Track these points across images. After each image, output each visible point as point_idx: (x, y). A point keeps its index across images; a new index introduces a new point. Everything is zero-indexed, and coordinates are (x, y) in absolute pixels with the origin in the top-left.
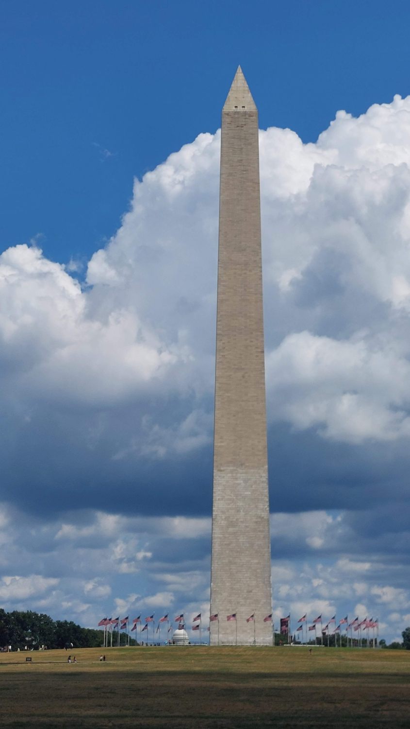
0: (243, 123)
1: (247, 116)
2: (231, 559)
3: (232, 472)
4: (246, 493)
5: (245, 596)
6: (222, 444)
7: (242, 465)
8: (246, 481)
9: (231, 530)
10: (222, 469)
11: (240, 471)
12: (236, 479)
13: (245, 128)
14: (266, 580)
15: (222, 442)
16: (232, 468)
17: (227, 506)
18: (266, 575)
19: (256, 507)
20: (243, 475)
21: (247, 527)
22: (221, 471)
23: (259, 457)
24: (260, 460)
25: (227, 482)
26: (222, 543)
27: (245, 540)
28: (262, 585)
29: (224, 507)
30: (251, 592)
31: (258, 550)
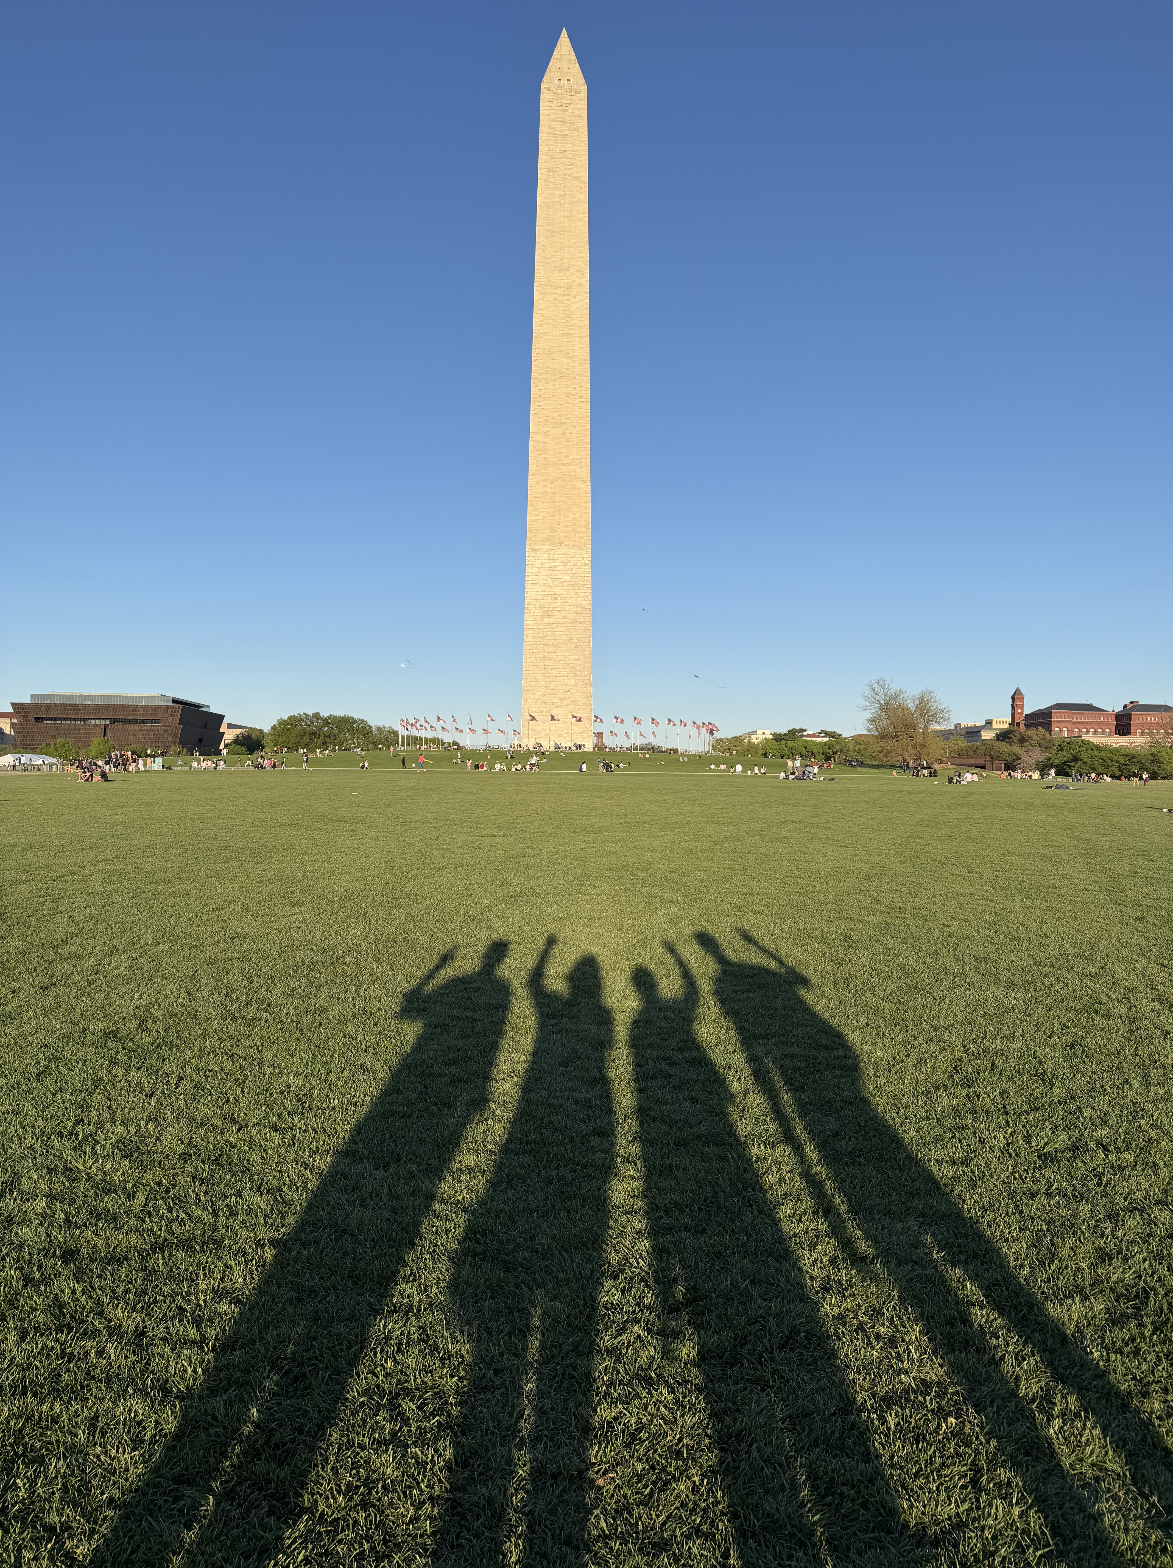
0: (568, 102)
1: (573, 93)
2: (546, 654)
3: (547, 552)
5: (562, 696)
7: (560, 543)
8: (565, 564)
9: (546, 620)
10: (537, 547)
11: (558, 550)
12: (554, 560)
13: (570, 109)
15: (536, 515)
16: (548, 547)
20: (561, 555)
21: (565, 617)
22: (536, 550)
23: (582, 535)
24: (581, 538)
25: (542, 564)
26: (535, 636)
27: (562, 633)
28: (581, 684)
29: (538, 593)
30: (569, 691)
31: (578, 644)
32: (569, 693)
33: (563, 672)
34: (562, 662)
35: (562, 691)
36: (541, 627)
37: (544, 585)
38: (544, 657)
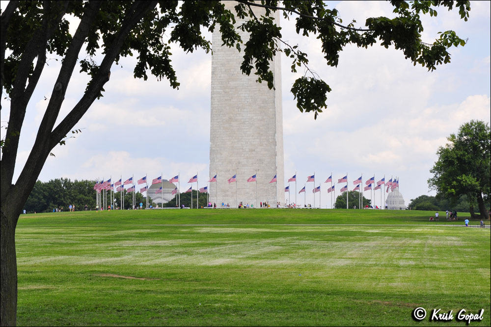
2: (232, 115)
5: (247, 155)
14: (270, 137)
18: (271, 132)
26: (222, 98)
27: (247, 95)
28: (266, 143)
29: (224, 58)
30: (254, 151)
31: (262, 105)
32: (254, 153)
33: (248, 133)
34: (247, 122)
35: (247, 150)
36: (227, 90)
38: (230, 118)
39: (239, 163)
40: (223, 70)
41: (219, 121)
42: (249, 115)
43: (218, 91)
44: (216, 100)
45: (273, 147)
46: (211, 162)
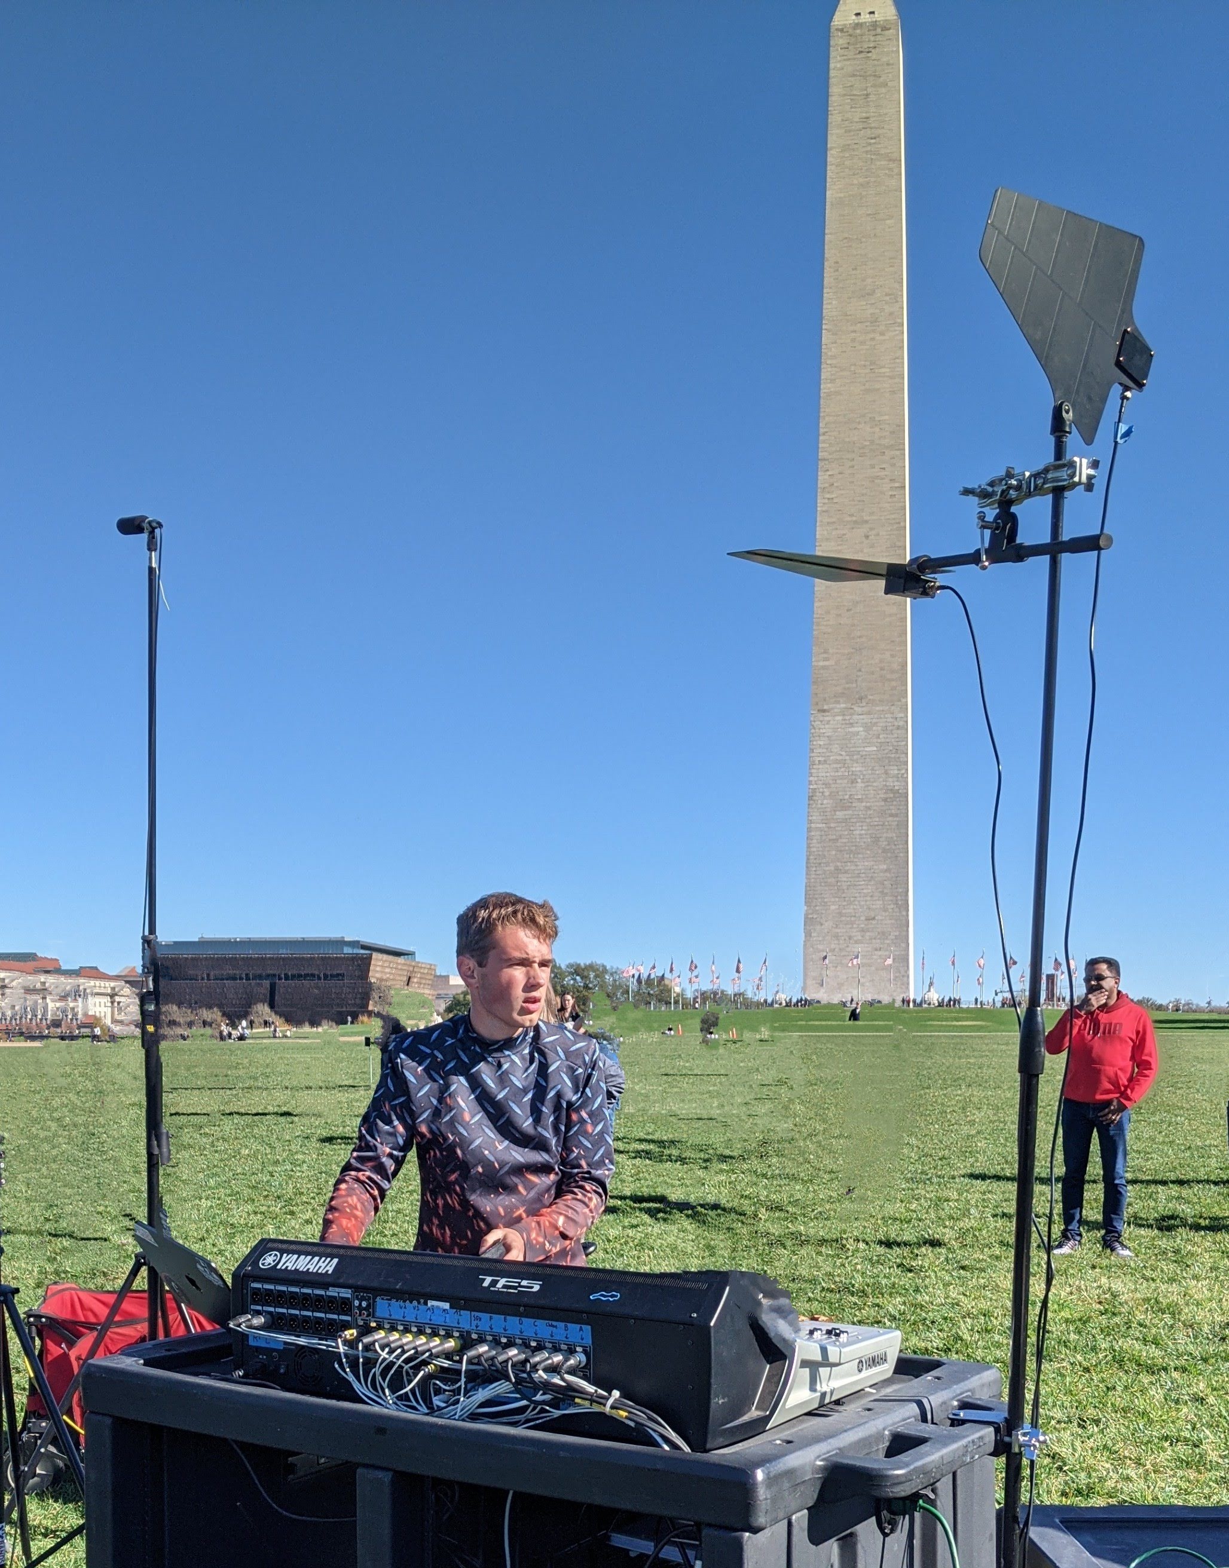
0: (871, 45)
2: (839, 864)
3: (842, 712)
4: (867, 749)
5: (863, 926)
6: (827, 663)
7: (861, 698)
8: (868, 728)
9: (840, 814)
10: (826, 707)
11: (856, 709)
12: (851, 725)
15: (826, 659)
16: (843, 706)
17: (833, 774)
19: (886, 773)
20: (862, 717)
21: (868, 808)
22: (824, 711)
23: (894, 684)
24: (894, 688)
25: (835, 730)
26: (824, 838)
27: (863, 832)
28: (892, 906)
29: (828, 774)
30: (874, 919)
31: (888, 847)
32: (874, 922)
33: (865, 891)
34: (863, 875)
35: (863, 918)
36: (832, 825)
37: (837, 762)
38: (837, 869)
39: (850, 938)
40: (827, 794)
41: (818, 873)
42: (866, 864)
43: (818, 825)
44: (814, 841)
45: (904, 913)
46: (806, 936)
